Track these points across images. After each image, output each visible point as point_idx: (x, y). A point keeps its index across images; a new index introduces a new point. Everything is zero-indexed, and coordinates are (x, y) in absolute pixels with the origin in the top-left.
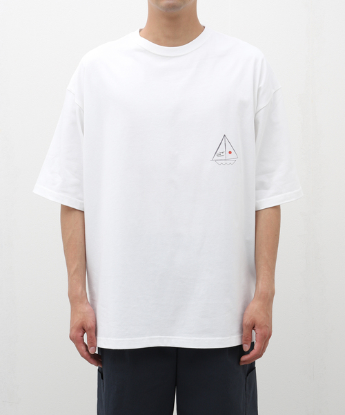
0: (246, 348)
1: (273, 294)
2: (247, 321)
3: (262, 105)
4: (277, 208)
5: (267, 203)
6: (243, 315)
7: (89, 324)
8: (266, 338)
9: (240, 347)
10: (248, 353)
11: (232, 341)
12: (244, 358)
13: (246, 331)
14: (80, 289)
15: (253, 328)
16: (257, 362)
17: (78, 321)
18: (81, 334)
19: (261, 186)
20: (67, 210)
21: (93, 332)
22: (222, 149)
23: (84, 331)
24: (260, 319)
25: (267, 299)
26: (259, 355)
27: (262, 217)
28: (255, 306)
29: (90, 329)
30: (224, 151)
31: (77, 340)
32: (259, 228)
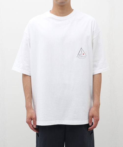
0: (90, 124)
1: (100, 105)
2: (91, 115)
3: (95, 37)
4: (100, 74)
5: (97, 72)
7: (34, 117)
8: (97, 121)
9: (88, 124)
10: (91, 126)
11: (85, 122)
12: (90, 128)
13: (90, 118)
14: (30, 104)
15: (93, 117)
16: (94, 129)
17: (29, 116)
18: (30, 121)
19: (95, 66)
20: (24, 76)
22: (80, 53)
23: (32, 119)
24: (95, 114)
25: (97, 107)
26: (95, 127)
27: (95, 77)
28: (93, 109)
29: (34, 119)
31: (29, 123)
32: (94, 82)
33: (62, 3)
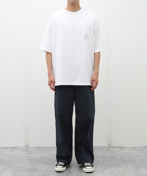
0: (92, 86)
1: (99, 73)
2: (92, 79)
3: (96, 27)
4: (99, 52)
5: (97, 51)
6: (91, 78)
7: (53, 80)
8: (97, 83)
9: (90, 86)
10: (92, 87)
11: (89, 84)
12: (92, 88)
13: (92, 82)
14: (51, 72)
15: (94, 81)
16: (95, 90)
17: (50, 80)
18: (51, 83)
19: (95, 47)
20: (48, 53)
21: (54, 82)
23: (52, 82)
24: (95, 79)
25: (97, 74)
26: (95, 88)
27: (96, 54)
28: (94, 76)
29: (53, 82)
30: (86, 37)
31: (50, 85)
32: (95, 57)
33: (74, 2)
